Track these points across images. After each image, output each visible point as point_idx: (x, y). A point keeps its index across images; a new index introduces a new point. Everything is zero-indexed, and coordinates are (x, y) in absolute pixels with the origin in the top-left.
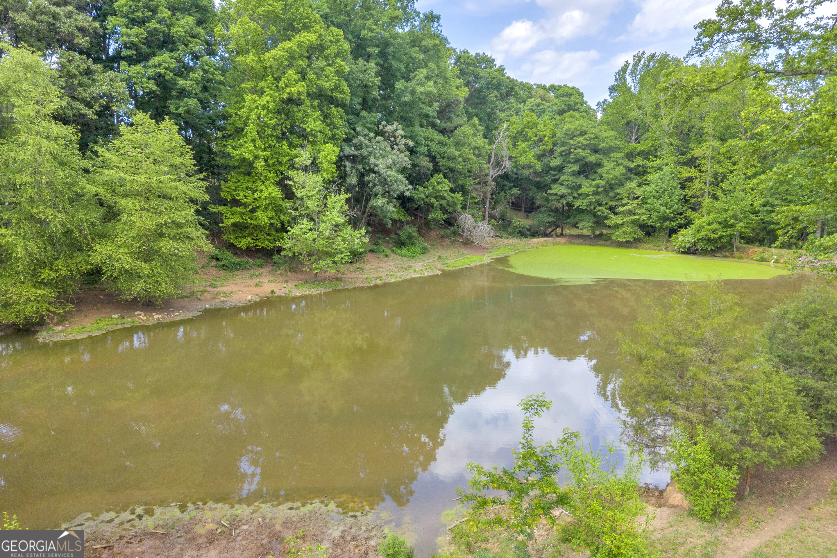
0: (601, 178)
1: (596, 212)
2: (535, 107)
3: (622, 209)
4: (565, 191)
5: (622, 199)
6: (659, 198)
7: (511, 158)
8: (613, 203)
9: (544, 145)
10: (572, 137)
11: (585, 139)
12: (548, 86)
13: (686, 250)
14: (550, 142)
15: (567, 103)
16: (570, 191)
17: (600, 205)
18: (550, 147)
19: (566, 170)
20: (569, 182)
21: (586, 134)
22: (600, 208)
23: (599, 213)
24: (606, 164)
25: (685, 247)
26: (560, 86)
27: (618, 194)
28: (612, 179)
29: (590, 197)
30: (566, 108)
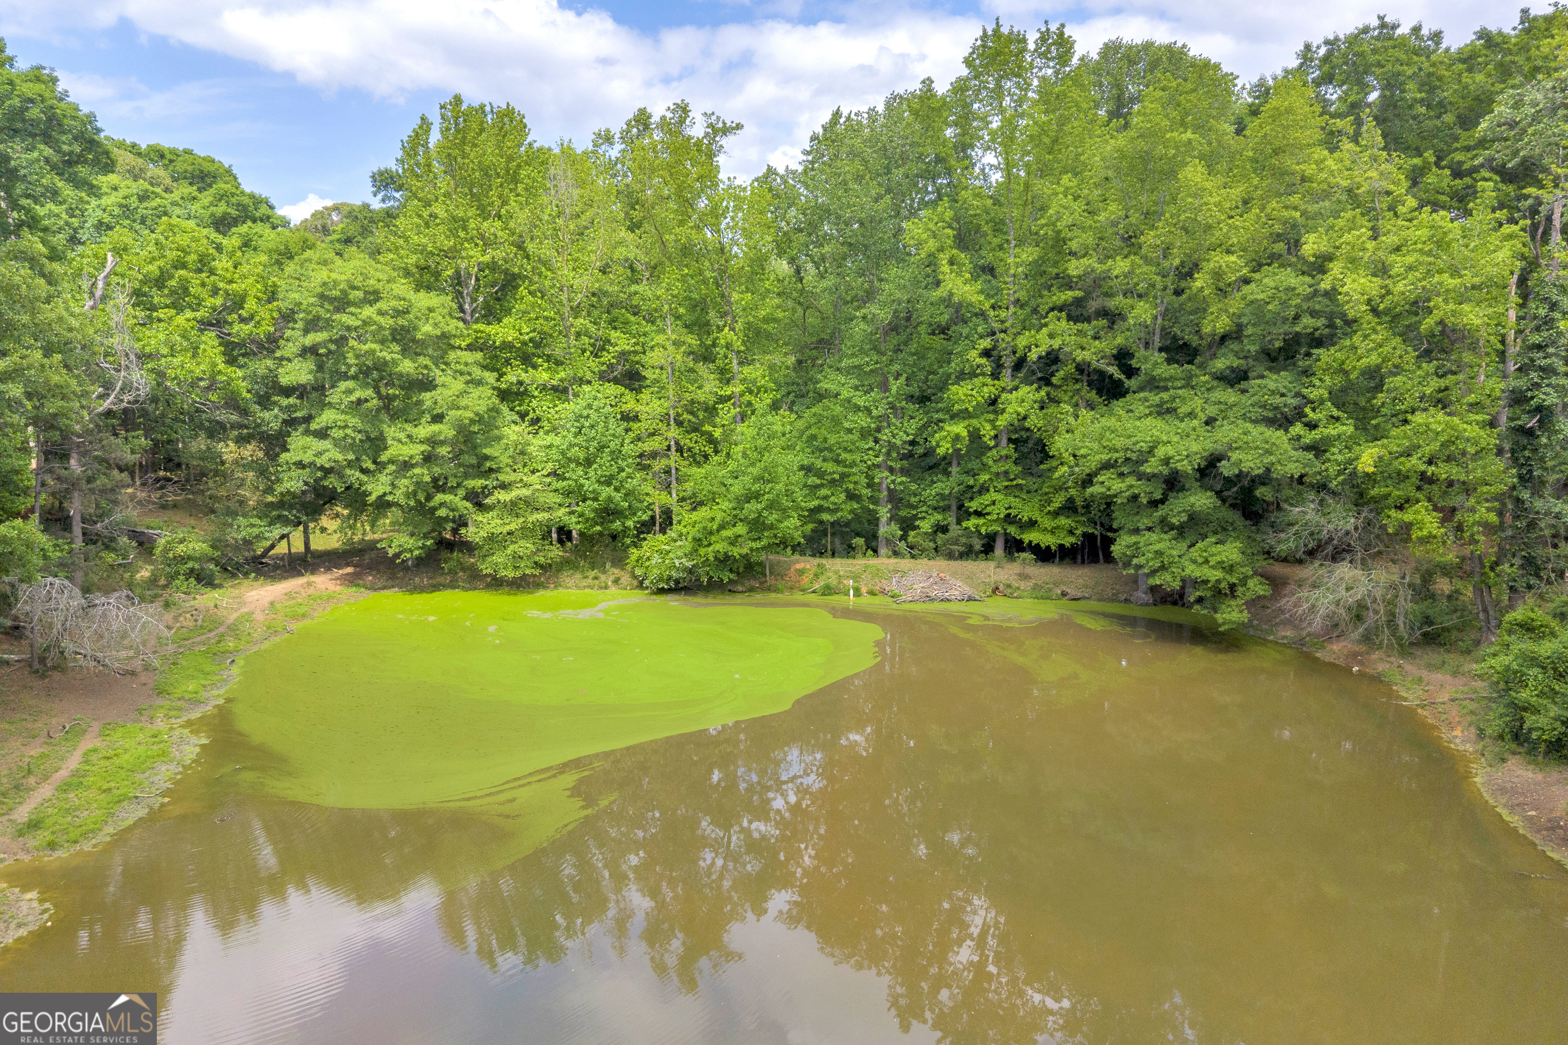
0: (438, 418)
1: (434, 509)
2: (134, 202)
3: (503, 496)
4: (340, 457)
5: (498, 470)
6: (588, 462)
7: (143, 357)
8: (477, 483)
9: (243, 320)
10: (342, 304)
11: (381, 313)
12: (144, 146)
13: (672, 584)
14: (264, 313)
15: (234, 200)
16: (351, 456)
17: (442, 489)
18: (267, 328)
19: (334, 396)
20: (349, 431)
21: (377, 300)
22: (448, 498)
23: (442, 512)
24: (439, 381)
25: (670, 578)
26: (174, 152)
27: (487, 458)
28: (472, 421)
29: (417, 471)
30: (234, 213)
